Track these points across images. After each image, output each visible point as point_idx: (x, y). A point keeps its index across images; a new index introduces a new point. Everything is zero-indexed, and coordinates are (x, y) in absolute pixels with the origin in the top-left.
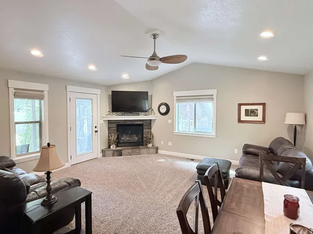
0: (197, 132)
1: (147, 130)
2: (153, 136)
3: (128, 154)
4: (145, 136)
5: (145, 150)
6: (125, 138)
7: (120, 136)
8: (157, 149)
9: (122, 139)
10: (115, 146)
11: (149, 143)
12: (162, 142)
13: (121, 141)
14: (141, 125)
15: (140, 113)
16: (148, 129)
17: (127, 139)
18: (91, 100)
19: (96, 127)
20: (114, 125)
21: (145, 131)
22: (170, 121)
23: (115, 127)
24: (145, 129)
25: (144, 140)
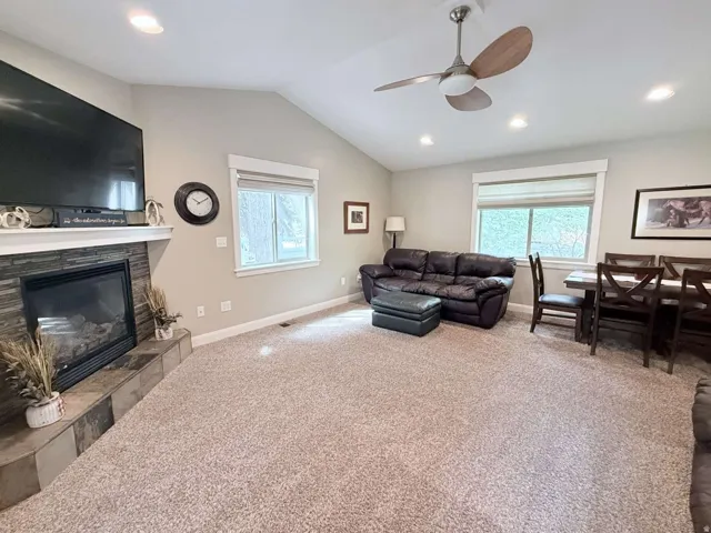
0: (281, 261)
1: (141, 283)
3: (133, 397)
5: (172, 354)
12: (201, 308)
14: (124, 266)
16: (143, 276)
20: (7, 289)
21: (137, 285)
22: (222, 242)
23: (12, 297)
24: (136, 278)
25: (137, 323)
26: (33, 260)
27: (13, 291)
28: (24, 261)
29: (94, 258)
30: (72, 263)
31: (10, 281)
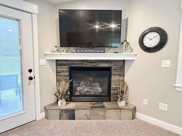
1: (117, 78)
2: (127, 88)
3: (85, 117)
4: (113, 86)
5: (114, 112)
6: (82, 88)
7: (74, 85)
8: (134, 110)
9: (78, 89)
10: (64, 102)
11: (121, 100)
13: (77, 93)
14: (108, 69)
15: (106, 49)
16: (119, 75)
17: (86, 89)
18: (17, 22)
19: (30, 71)
20: (66, 69)
21: (114, 78)
23: (66, 71)
24: (114, 75)
25: (112, 93)
26: (73, 62)
27: (67, 69)
28: (71, 62)
29: (95, 64)
30: (85, 65)
31: (66, 67)
